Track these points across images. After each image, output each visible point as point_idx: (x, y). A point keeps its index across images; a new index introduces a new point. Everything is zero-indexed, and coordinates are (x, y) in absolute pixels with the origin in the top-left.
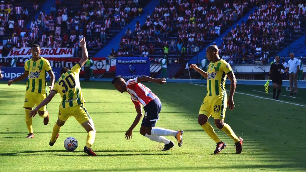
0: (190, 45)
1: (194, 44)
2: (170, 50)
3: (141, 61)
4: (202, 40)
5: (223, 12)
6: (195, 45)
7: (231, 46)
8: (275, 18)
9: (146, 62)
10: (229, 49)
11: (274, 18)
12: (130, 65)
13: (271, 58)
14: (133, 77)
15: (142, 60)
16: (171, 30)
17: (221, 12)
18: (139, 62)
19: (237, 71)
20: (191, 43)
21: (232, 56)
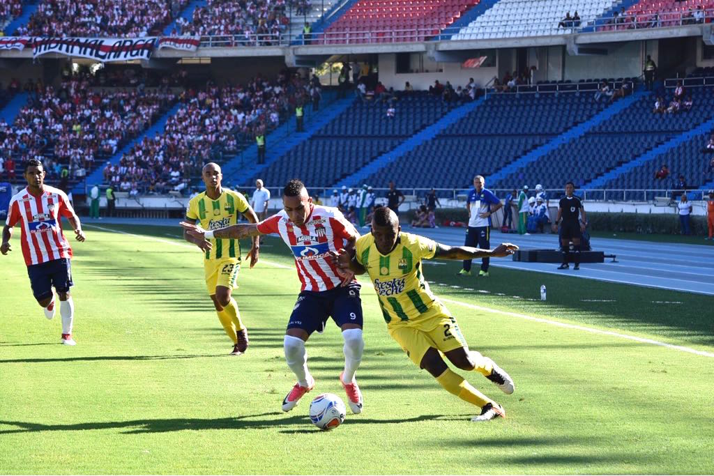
4: (92, 159)
5: (122, 118)
6: (80, 166)
7: (134, 169)
9: (5, 190)
10: (131, 173)
16: (46, 143)
17: (119, 118)
19: (143, 206)
20: (74, 163)
21: (136, 183)
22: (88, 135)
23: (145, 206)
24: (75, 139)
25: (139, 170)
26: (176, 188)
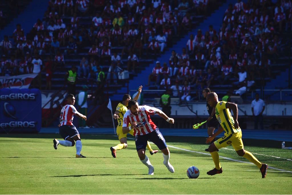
0: (114, 68)
1: (121, 66)
2: (79, 75)
3: (26, 96)
4: (135, 59)
5: (173, 8)
6: (122, 68)
7: (186, 69)
8: (264, 19)
9: (34, 97)
10: (182, 74)
11: (262, 19)
12: (6, 103)
13: (257, 90)
14: (10, 123)
15: (28, 95)
16: (81, 40)
17: (168, 9)
18: (21, 97)
19: (196, 113)
20: (115, 64)
21: (189, 86)
22: (133, 30)
23: (198, 114)
24: (117, 35)
25: (191, 71)
26: (237, 92)
